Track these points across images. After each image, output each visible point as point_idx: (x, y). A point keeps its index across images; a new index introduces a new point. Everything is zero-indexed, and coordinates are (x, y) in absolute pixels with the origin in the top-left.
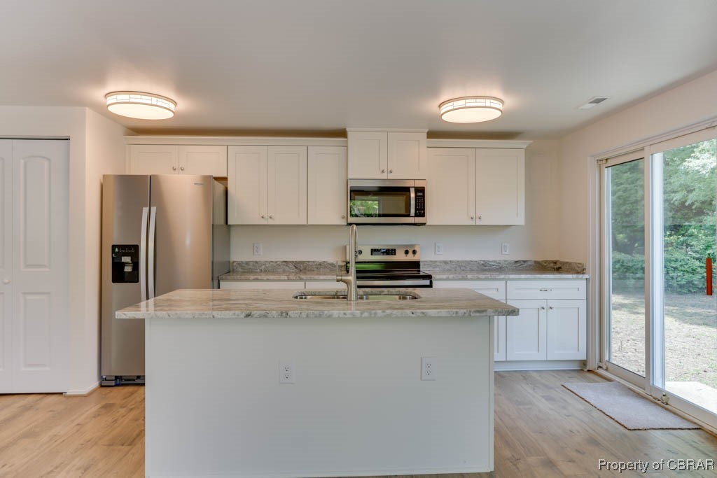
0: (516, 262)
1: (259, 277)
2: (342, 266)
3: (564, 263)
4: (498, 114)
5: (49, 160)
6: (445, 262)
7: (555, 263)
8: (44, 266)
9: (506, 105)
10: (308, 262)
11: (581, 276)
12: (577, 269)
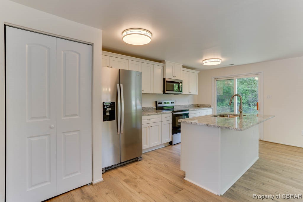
0: (191, 105)
1: (149, 114)
2: (155, 108)
3: (201, 105)
4: (220, 63)
5: (79, 54)
6: (178, 106)
7: (197, 105)
8: (76, 115)
9: (222, 60)
10: (146, 107)
11: (210, 108)
12: (210, 107)
